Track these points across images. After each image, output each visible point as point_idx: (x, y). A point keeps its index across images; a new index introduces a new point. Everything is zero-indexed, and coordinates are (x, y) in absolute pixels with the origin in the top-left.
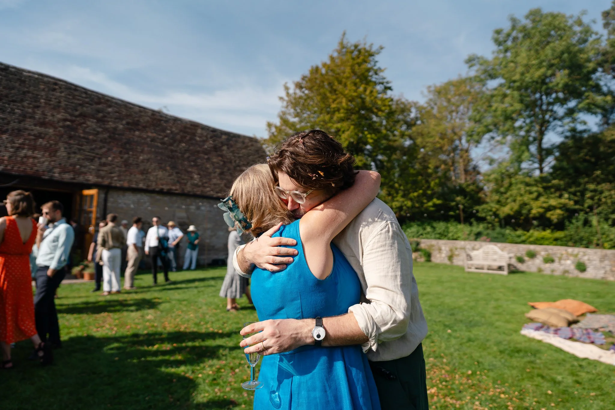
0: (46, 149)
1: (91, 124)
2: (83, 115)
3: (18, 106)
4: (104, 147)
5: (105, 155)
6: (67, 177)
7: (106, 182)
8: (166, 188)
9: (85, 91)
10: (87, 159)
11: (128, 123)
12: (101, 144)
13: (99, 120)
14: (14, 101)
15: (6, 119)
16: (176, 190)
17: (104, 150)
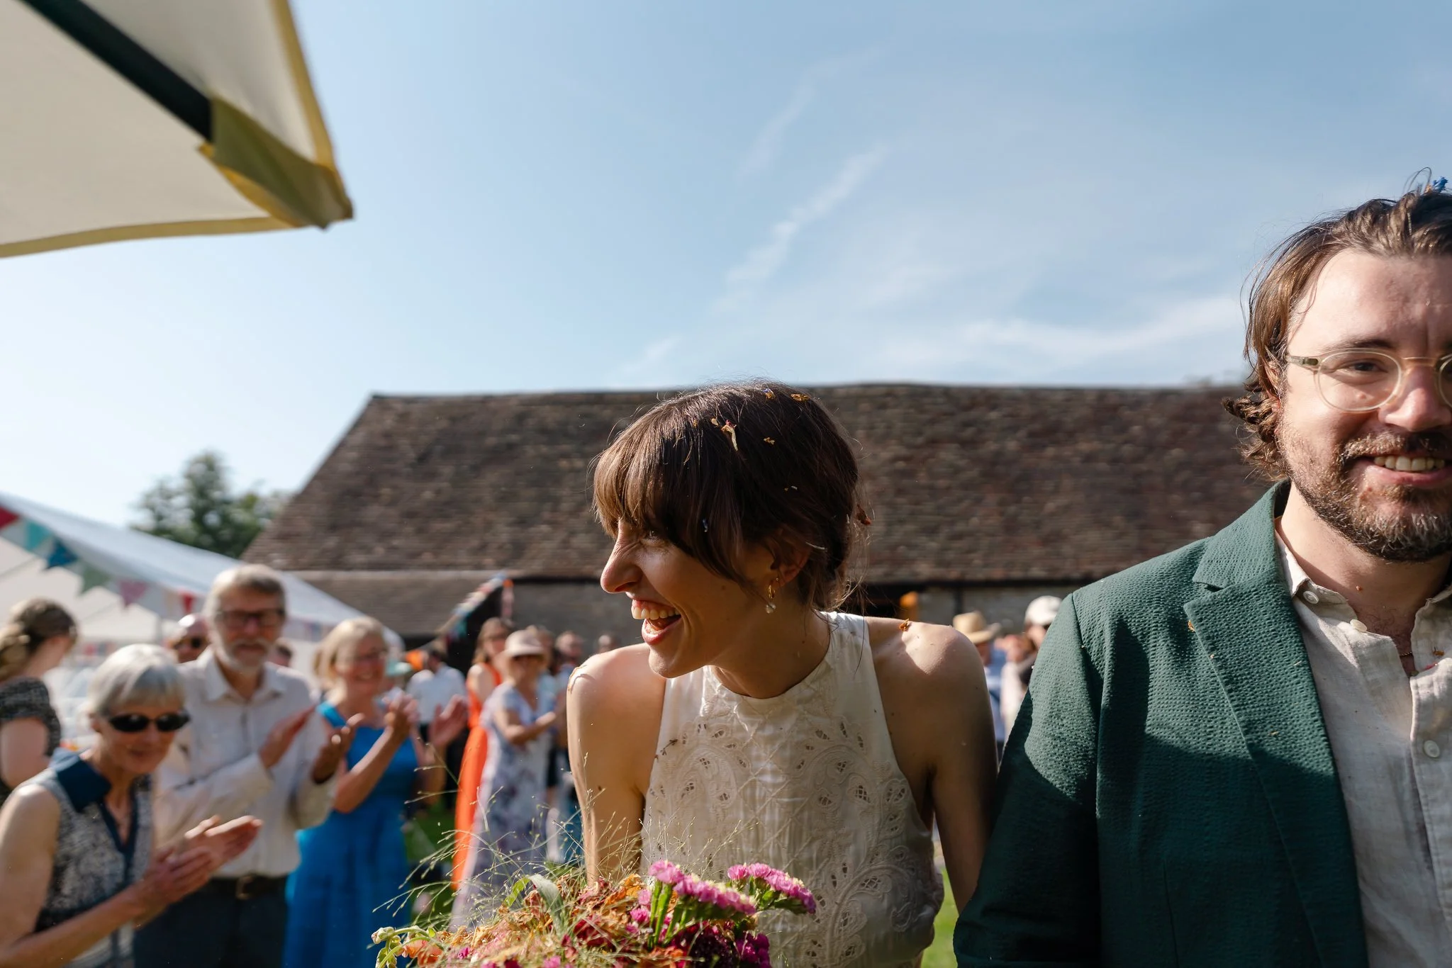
1: (948, 454)
2: (933, 442)
4: (966, 498)
5: (965, 516)
6: (878, 572)
8: (1099, 569)
10: (924, 530)
11: (1031, 434)
12: (961, 493)
13: (965, 443)
17: (965, 504)
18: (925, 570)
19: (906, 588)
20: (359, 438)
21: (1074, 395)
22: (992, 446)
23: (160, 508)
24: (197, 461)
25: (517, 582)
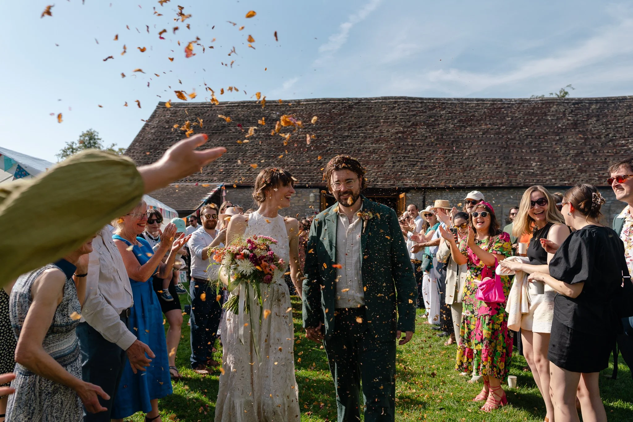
0: (376, 162)
1: (422, 130)
2: (415, 125)
3: (363, 130)
4: (429, 150)
5: (429, 158)
6: (387, 184)
7: (422, 184)
8: (487, 183)
9: (422, 100)
10: (410, 165)
11: (460, 121)
12: (427, 148)
13: (428, 126)
14: (360, 127)
15: (351, 143)
16: (502, 183)
17: (428, 153)
18: (409, 182)
19: (400, 191)
20: (155, 123)
21: (481, 102)
22: (442, 127)
23: (62, 156)
24: (84, 135)
25: (227, 187)
